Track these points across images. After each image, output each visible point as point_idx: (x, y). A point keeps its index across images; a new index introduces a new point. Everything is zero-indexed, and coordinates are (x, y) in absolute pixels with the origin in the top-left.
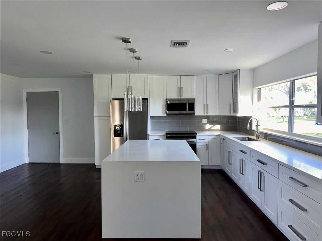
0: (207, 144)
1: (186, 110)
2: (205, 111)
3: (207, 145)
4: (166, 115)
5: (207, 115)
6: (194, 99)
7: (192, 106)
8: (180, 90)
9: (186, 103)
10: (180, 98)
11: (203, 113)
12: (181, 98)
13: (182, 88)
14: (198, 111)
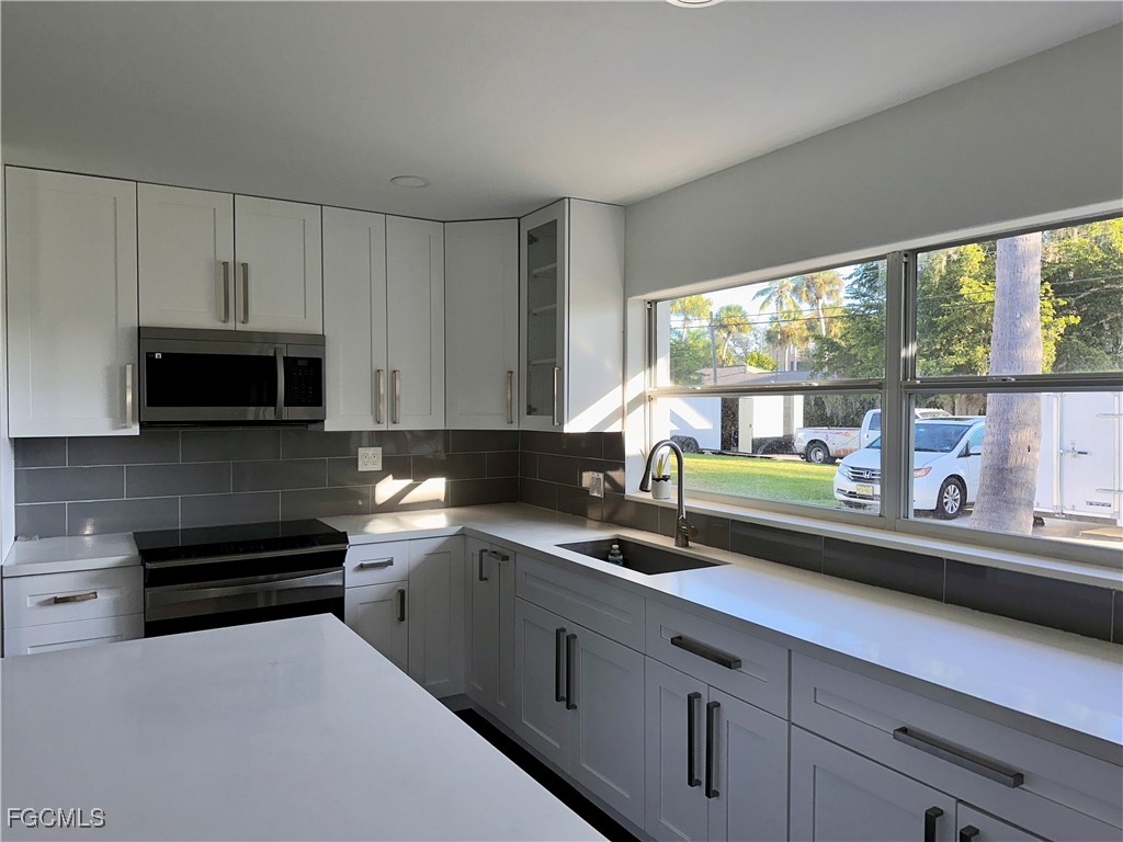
0: (404, 587)
1: (272, 402)
2: (384, 408)
3: (402, 593)
4: (135, 430)
5: (392, 428)
6: (319, 340)
7: (308, 379)
8: (232, 280)
9: (272, 361)
10: (230, 326)
11: (369, 419)
12: (240, 327)
13: (245, 266)
14: (344, 410)
